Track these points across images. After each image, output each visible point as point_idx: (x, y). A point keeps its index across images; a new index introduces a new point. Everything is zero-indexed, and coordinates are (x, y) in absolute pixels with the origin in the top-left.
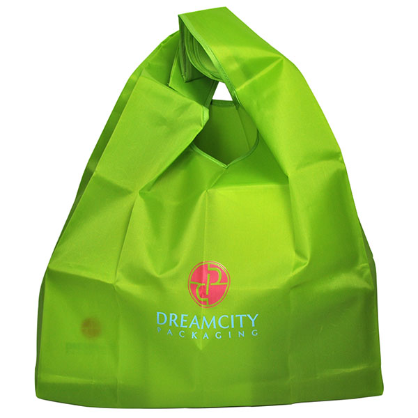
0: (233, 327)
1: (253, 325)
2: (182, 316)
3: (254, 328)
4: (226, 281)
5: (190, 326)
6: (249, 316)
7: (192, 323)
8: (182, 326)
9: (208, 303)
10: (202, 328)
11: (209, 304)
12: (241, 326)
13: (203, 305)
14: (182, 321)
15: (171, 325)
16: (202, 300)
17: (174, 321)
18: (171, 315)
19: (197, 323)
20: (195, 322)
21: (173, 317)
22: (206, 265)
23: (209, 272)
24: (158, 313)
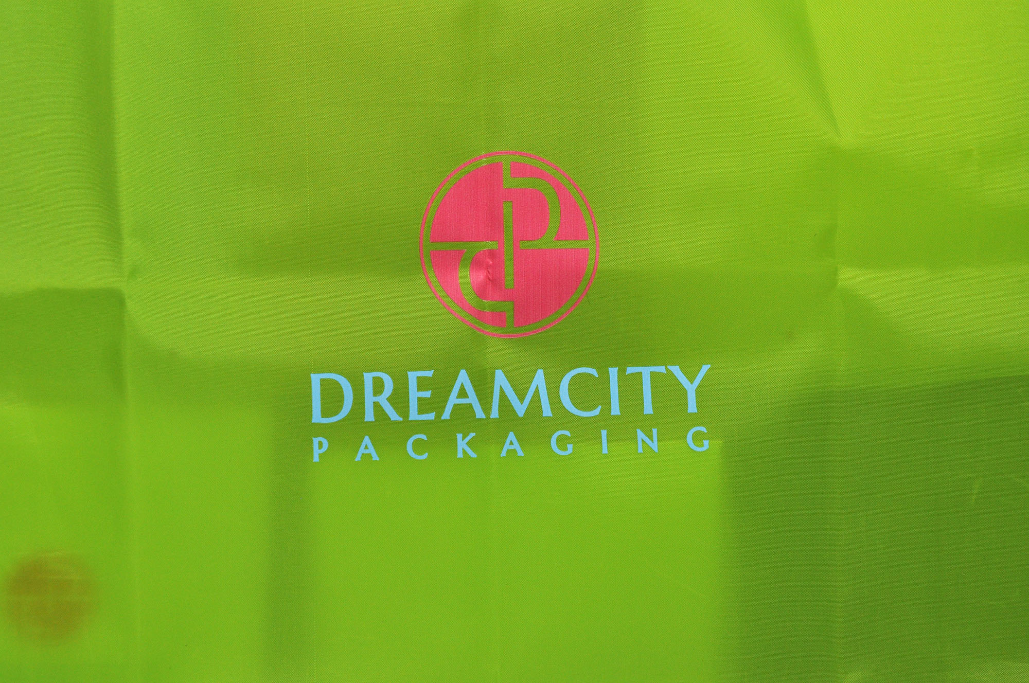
0: (615, 410)
1: (692, 407)
2: (413, 376)
3: (695, 420)
4: (581, 234)
5: (446, 415)
6: (676, 370)
7: (453, 399)
8: (414, 415)
9: (510, 317)
10: (495, 414)
11: (518, 324)
12: (648, 409)
13: (489, 328)
14: (414, 394)
15: (369, 416)
16: (488, 305)
17: (383, 400)
18: (368, 378)
19: (472, 399)
20: (463, 393)
21: (378, 387)
22: (495, 169)
23: (510, 194)
24: (316, 379)
